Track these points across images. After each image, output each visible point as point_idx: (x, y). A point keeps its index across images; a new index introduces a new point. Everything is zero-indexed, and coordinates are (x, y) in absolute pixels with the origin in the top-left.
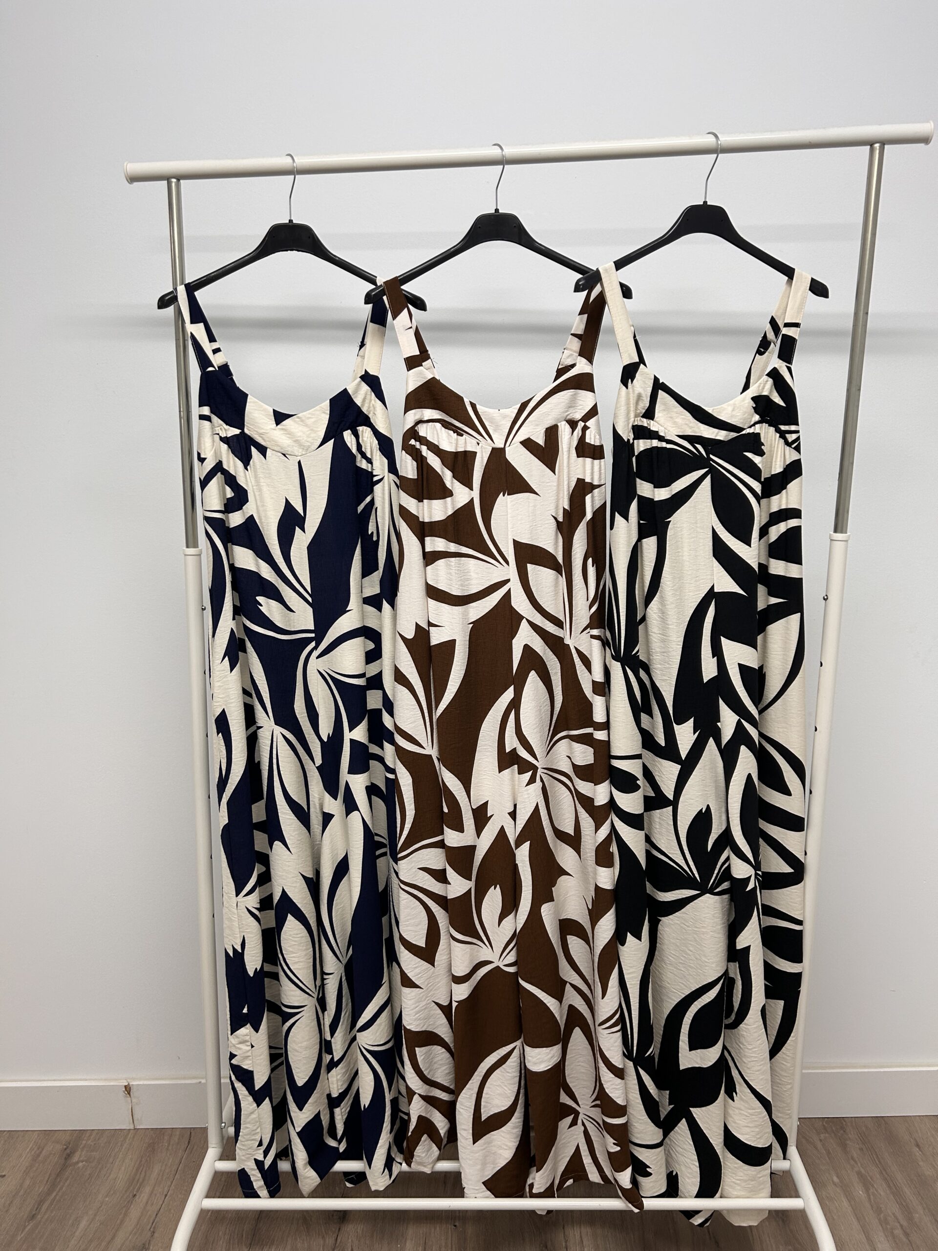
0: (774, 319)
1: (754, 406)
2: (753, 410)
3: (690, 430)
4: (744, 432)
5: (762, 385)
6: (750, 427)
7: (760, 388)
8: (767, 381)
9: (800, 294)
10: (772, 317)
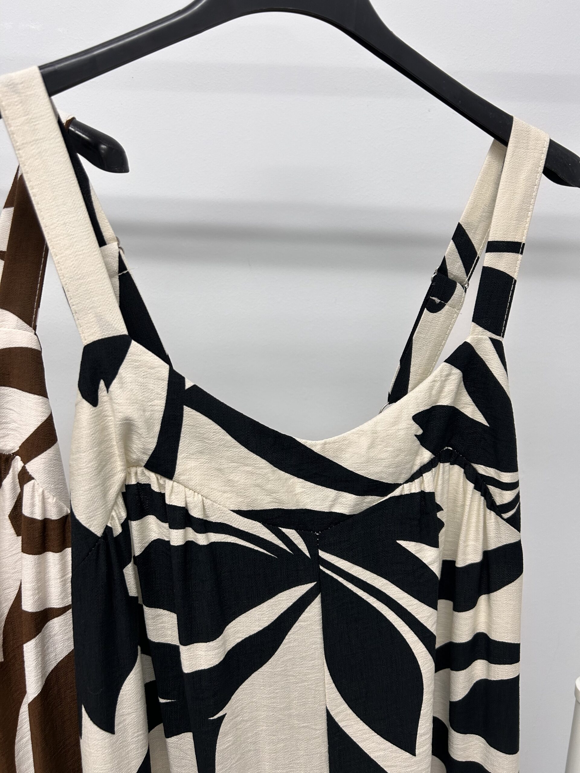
0: (464, 231)
1: (420, 432)
2: (418, 443)
3: (268, 499)
4: (397, 493)
5: (438, 384)
6: (412, 479)
7: (434, 392)
8: (448, 375)
9: (523, 176)
10: (459, 226)
